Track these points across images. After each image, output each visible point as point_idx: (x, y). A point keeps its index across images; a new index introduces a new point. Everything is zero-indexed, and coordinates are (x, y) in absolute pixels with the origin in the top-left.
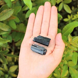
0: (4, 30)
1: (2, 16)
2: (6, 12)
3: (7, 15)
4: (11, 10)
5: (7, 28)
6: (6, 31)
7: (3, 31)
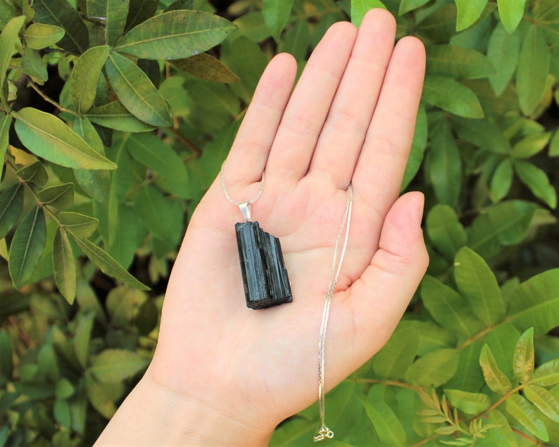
0: (136, 110)
1: (156, 35)
2: (184, 25)
3: (186, 40)
4: (214, 25)
5: (152, 104)
6: (139, 116)
7: (127, 112)
